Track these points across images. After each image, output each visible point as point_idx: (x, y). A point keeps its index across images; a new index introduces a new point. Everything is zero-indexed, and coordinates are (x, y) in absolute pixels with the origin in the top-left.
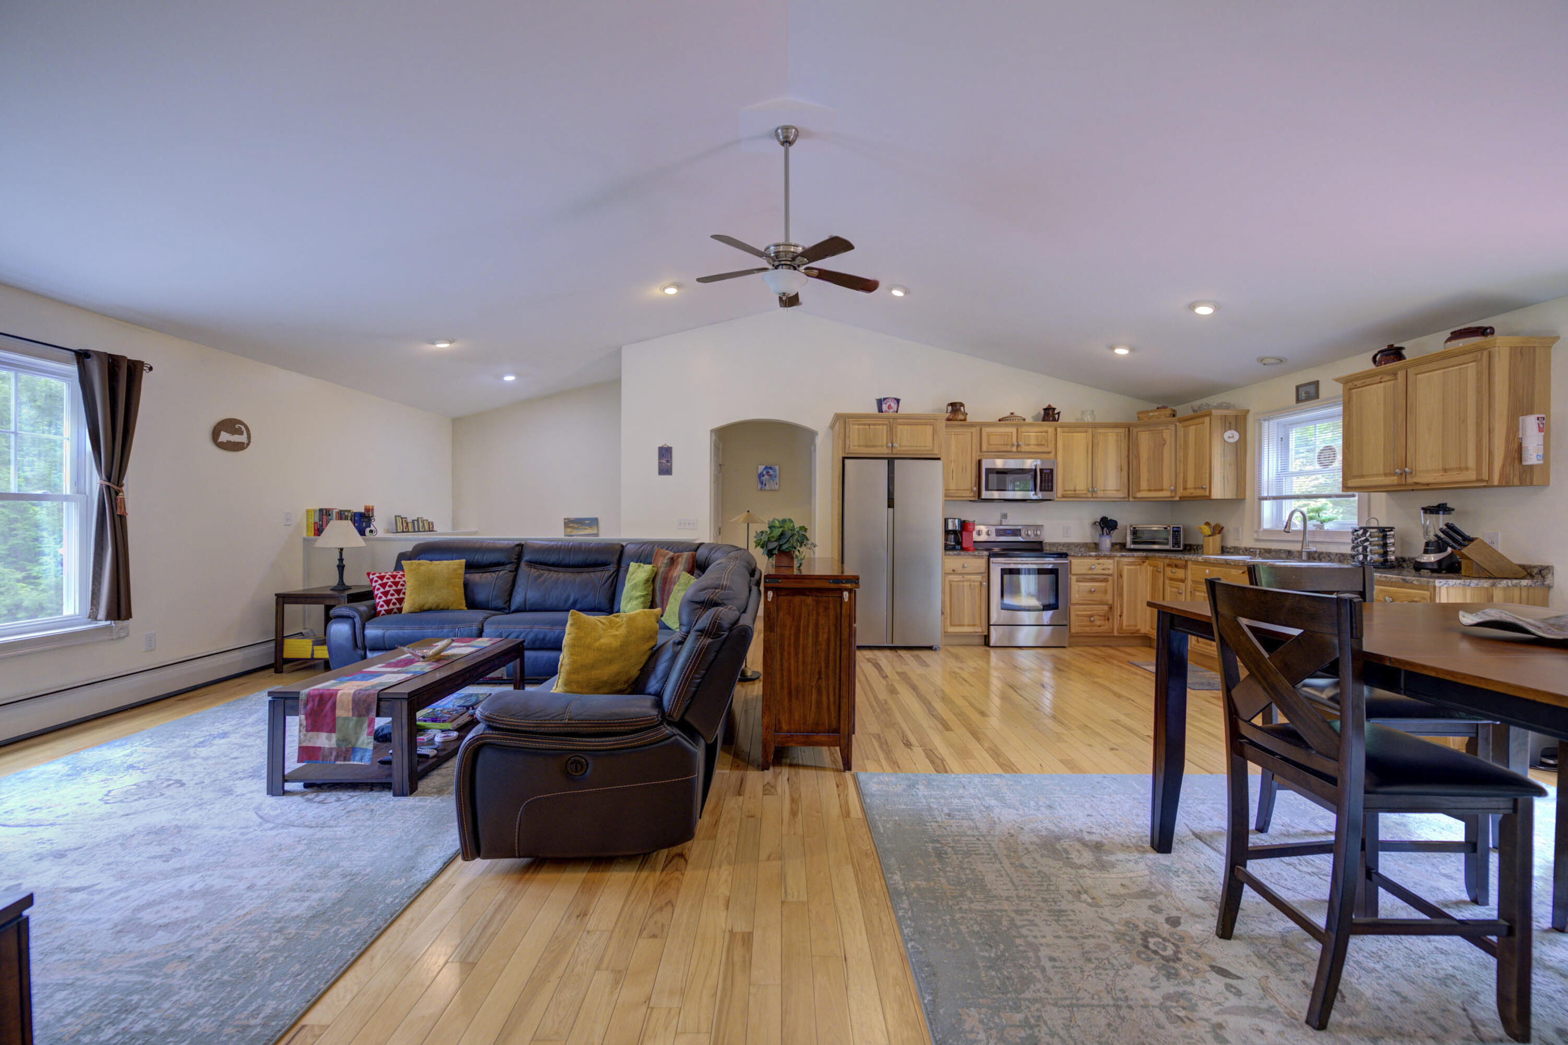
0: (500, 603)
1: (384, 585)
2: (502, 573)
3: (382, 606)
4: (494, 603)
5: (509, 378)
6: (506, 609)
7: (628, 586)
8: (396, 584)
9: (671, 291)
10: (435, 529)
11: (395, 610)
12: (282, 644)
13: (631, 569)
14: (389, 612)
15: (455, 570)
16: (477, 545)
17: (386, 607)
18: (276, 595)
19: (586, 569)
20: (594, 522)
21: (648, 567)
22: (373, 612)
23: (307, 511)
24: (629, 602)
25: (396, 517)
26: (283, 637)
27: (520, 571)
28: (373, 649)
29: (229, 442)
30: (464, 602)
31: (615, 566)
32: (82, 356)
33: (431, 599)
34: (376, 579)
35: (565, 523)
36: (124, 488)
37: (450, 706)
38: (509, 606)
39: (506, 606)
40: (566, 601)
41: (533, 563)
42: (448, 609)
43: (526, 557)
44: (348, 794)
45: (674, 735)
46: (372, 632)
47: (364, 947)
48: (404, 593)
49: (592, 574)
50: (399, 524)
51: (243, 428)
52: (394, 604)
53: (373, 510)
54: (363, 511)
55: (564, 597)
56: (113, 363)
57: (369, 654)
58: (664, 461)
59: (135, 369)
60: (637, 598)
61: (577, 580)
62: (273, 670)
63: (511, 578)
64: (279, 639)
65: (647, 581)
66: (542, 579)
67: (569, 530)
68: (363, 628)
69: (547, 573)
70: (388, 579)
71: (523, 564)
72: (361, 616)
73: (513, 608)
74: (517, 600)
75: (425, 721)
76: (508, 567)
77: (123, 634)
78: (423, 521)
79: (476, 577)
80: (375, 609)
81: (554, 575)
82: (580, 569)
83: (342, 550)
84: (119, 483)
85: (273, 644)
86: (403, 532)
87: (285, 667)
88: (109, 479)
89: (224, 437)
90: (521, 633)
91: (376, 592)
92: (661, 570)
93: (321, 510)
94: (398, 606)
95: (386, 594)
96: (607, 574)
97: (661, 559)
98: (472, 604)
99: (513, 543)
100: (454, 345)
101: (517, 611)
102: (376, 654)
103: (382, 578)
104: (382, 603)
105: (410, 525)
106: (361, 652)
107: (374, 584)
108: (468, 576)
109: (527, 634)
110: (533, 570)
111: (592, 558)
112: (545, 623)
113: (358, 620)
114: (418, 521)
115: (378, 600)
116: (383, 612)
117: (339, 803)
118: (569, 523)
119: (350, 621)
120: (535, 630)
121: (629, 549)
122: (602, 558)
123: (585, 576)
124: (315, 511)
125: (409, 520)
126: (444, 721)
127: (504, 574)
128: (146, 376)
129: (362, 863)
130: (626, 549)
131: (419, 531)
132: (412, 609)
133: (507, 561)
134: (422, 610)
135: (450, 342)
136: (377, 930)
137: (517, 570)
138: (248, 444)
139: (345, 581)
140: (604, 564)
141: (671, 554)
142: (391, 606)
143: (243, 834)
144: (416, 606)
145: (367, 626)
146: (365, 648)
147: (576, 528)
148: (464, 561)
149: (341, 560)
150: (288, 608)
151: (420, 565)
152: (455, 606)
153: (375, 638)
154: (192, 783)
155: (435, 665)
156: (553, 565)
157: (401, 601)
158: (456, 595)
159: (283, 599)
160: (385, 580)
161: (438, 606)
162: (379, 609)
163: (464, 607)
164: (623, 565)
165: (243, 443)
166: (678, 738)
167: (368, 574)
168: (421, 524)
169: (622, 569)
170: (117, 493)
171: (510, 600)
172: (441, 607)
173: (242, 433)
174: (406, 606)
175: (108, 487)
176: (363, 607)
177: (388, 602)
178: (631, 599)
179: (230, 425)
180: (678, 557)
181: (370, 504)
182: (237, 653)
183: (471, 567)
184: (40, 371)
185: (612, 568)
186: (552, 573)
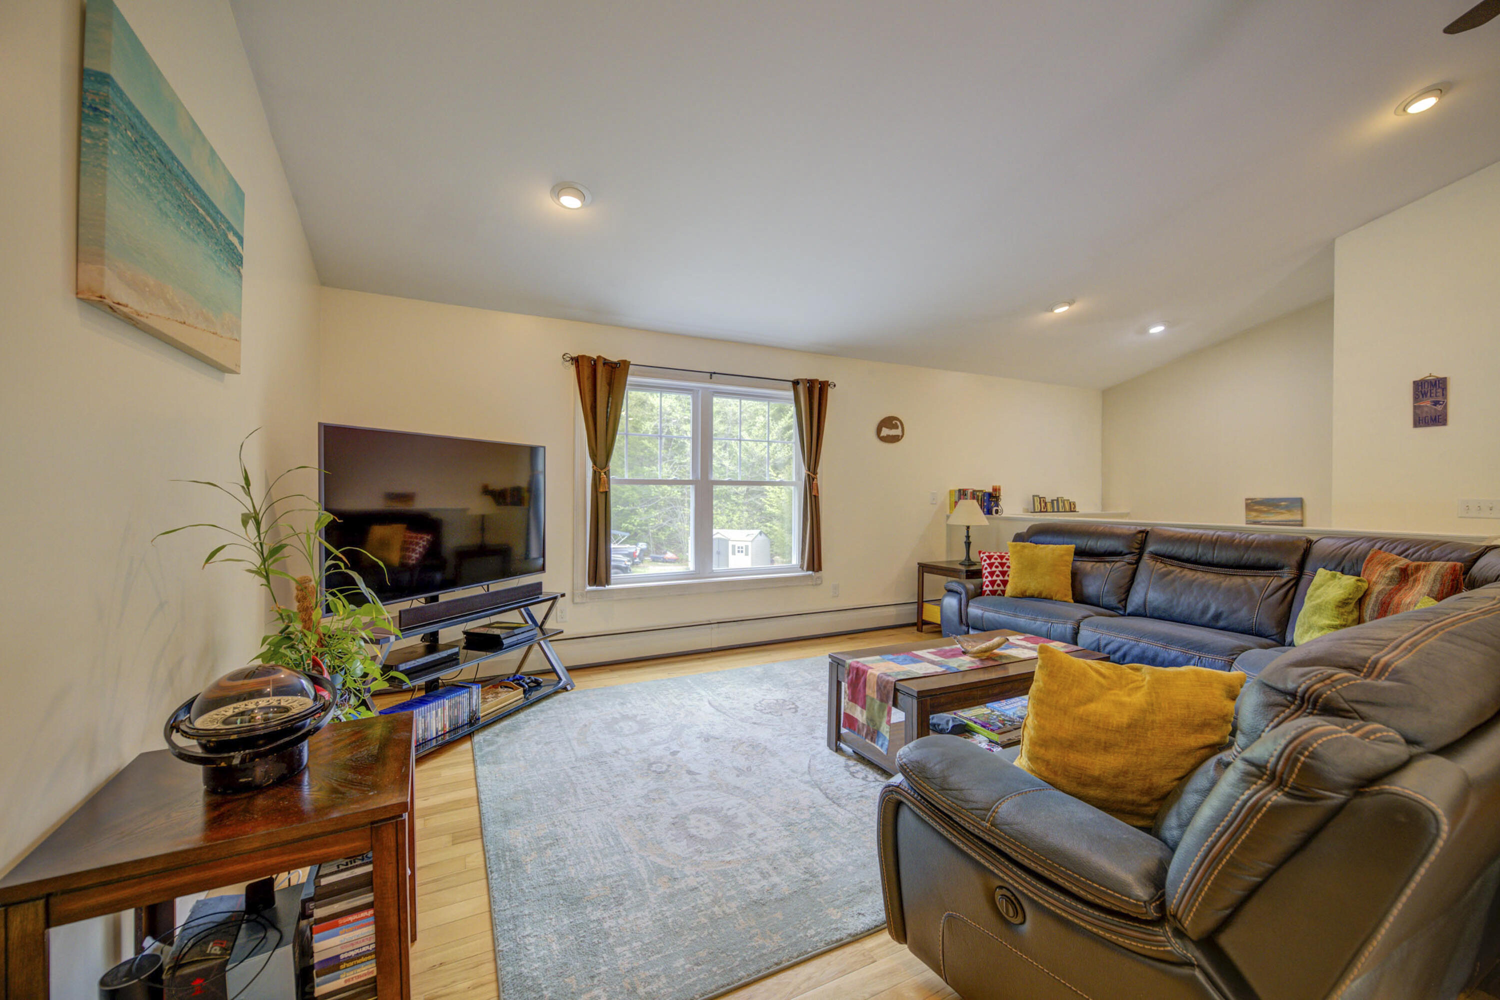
0: (1112, 600)
1: (991, 565)
2: (1118, 564)
3: (987, 586)
4: (1106, 600)
5: (1157, 330)
6: (1119, 608)
7: (1308, 605)
8: (1002, 565)
9: (1428, 103)
10: (1077, 509)
11: (999, 592)
12: (922, 606)
13: (1317, 579)
14: (993, 593)
15: (1062, 556)
16: (1092, 529)
17: (990, 588)
18: (919, 564)
19: (1240, 571)
20: (1298, 503)
21: (1349, 581)
22: (979, 591)
23: (950, 491)
24: (1307, 631)
25: (1034, 496)
26: (923, 602)
27: (1142, 565)
28: (974, 628)
29: (888, 436)
30: (1070, 593)
31: (1294, 571)
32: (796, 383)
33: (1033, 585)
34: (985, 558)
35: (1247, 505)
36: (818, 476)
37: (1010, 713)
38: (1125, 607)
39: (1119, 606)
40: (1205, 611)
41: (1158, 556)
42: (1051, 599)
43: (1151, 548)
44: (875, 775)
45: (1190, 965)
46: (974, 610)
47: (755, 977)
48: (1008, 576)
49: (1249, 579)
50: (1037, 504)
51: (898, 423)
52: (999, 585)
53: (999, 489)
54: (991, 491)
55: (1200, 606)
56: (811, 384)
57: (971, 632)
58: (1427, 403)
59: (824, 387)
60: (1322, 628)
61: (1224, 584)
62: (916, 628)
63: (1130, 572)
64: (920, 601)
65: (1344, 603)
66: (1172, 576)
67: (1254, 514)
68: (967, 605)
69: (1178, 570)
70: (996, 559)
71: (1146, 557)
72: (967, 593)
73: (1129, 609)
74: (1136, 600)
75: (975, 723)
76: (1128, 558)
77: (819, 582)
78: (1063, 501)
79: (1087, 565)
80: (982, 588)
81: (1189, 574)
82: (1231, 571)
83: (968, 527)
84: (815, 473)
85: (916, 606)
86: (1041, 512)
87: (924, 627)
88: (809, 470)
89: (885, 432)
90: (1124, 644)
91: (984, 571)
92: (1377, 588)
93: (960, 490)
94: (1002, 587)
95: (992, 574)
96: (1275, 582)
97: (1380, 569)
98: (1079, 598)
99: (1133, 530)
100: (1075, 307)
101: (1129, 615)
102: (976, 632)
103: (990, 557)
104: (987, 583)
105: (1049, 505)
106: (965, 628)
107: (983, 563)
108: (1078, 563)
109: (1131, 648)
110: (1159, 565)
111: (1250, 557)
112: (1155, 637)
113: (963, 596)
114: (1057, 500)
115: (984, 580)
116: (988, 592)
117: (864, 782)
118: (1252, 505)
119: (958, 596)
120: (1141, 644)
121: (1323, 546)
122: (1265, 558)
123: (1237, 581)
124: (955, 491)
125: (1048, 500)
126: (992, 730)
127: (1120, 566)
128: (831, 392)
129: (829, 866)
130: (1316, 548)
131: (1058, 511)
132: (1014, 594)
133: (1126, 551)
134: (1023, 596)
135: (1070, 304)
136: (777, 964)
137: (1138, 562)
138: (902, 436)
139: (971, 557)
140: (1273, 567)
141: (1403, 562)
142: (996, 588)
143: (788, 777)
144: (1018, 591)
145: (970, 604)
146: (968, 626)
147: (1264, 512)
148: (1074, 546)
149: (968, 537)
150: (927, 576)
151: (1024, 547)
152: (1058, 597)
153: (976, 618)
154: (802, 713)
155: (978, 664)
156: (1188, 561)
157: (1005, 583)
158: (1062, 585)
159: (924, 568)
160: (993, 561)
161: (1040, 594)
162: (985, 588)
163: (1069, 598)
164: (1307, 571)
165: (899, 436)
166: (1198, 973)
167: (980, 552)
168: (1061, 504)
169: (1305, 578)
170: (813, 479)
171: (1126, 599)
172: (1044, 595)
173: (897, 428)
174: (1009, 590)
175: (809, 475)
176: (971, 585)
177: (993, 583)
178: (1310, 627)
179: (889, 422)
180: (1418, 569)
181: (997, 484)
182: (892, 609)
183: (1080, 553)
184: (777, 398)
185: (1287, 575)
186: (1186, 572)
